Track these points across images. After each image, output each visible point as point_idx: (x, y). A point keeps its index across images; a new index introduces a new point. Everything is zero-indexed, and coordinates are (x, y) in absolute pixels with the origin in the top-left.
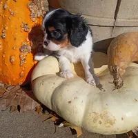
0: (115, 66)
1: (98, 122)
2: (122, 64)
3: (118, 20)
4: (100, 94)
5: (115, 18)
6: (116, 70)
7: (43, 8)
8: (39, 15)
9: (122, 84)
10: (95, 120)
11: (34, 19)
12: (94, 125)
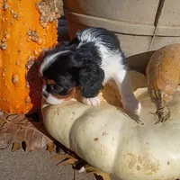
0: (159, 90)
1: (135, 168)
2: (168, 88)
3: (159, 27)
5: (155, 25)
6: (160, 95)
7: (56, 9)
8: (52, 19)
10: (131, 164)
11: (45, 25)
12: (130, 171)
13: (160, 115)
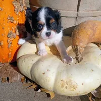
0: (77, 46)
1: (64, 88)
3: (80, 12)
4: (67, 67)
5: (78, 11)
6: (77, 48)
7: (24, 5)
8: (21, 10)
9: (82, 59)
10: (62, 86)
11: (17, 13)
12: (62, 89)
13: (77, 59)
